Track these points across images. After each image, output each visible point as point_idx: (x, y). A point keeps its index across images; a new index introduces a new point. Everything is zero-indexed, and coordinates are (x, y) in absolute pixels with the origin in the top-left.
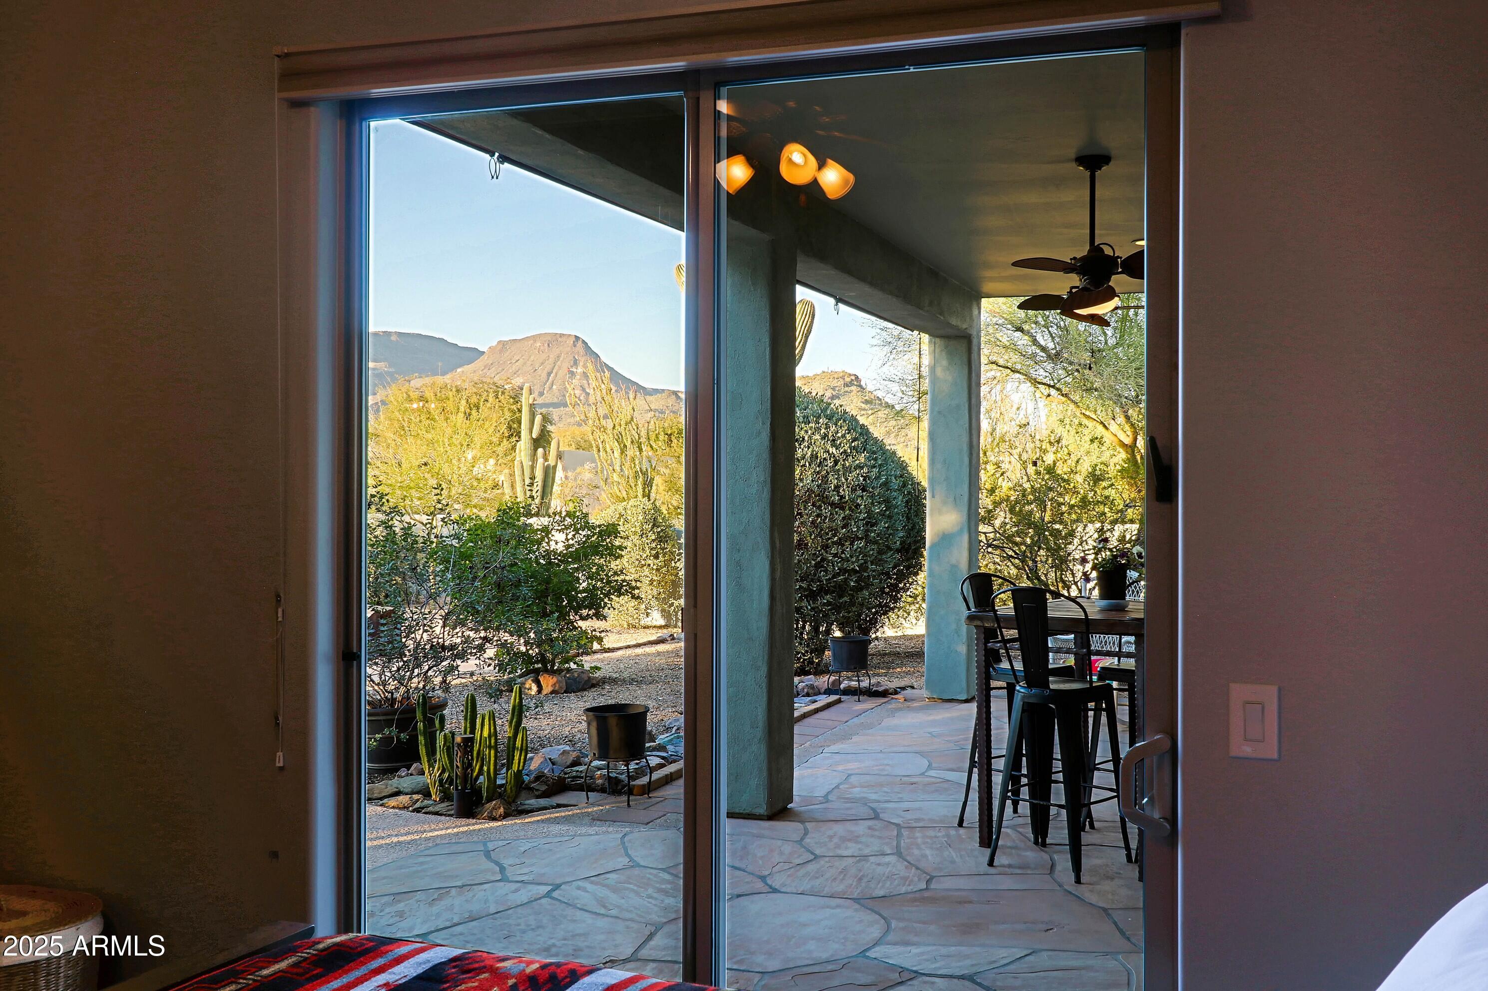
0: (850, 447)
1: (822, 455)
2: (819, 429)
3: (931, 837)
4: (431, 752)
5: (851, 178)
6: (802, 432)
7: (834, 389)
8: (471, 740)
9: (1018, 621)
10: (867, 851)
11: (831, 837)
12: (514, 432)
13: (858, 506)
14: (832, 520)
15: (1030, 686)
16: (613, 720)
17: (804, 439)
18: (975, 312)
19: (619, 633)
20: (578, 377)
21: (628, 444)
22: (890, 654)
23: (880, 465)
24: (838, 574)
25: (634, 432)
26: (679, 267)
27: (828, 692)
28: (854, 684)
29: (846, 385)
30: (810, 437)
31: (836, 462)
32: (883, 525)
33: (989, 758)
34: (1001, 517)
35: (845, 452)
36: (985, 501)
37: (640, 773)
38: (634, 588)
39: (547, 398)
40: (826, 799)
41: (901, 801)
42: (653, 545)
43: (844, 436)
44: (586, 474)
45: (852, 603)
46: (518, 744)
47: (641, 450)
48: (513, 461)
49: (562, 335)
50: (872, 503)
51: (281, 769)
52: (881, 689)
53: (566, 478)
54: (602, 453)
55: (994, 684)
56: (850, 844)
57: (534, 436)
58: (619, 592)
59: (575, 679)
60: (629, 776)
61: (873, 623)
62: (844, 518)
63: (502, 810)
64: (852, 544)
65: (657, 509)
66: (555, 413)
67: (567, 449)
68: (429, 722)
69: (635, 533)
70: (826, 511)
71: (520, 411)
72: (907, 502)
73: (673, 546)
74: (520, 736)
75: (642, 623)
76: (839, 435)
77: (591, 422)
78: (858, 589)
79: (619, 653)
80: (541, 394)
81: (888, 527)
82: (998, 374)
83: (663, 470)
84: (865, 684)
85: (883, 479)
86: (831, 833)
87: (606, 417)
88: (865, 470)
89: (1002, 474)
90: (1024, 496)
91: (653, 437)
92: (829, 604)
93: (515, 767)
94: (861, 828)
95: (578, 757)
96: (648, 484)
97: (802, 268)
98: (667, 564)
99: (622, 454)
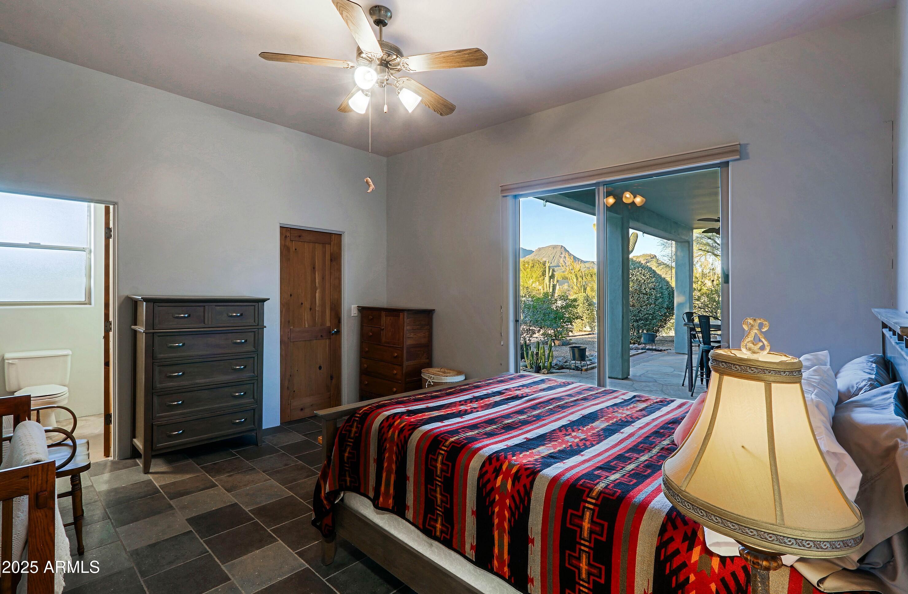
0: (649, 276)
1: (640, 279)
2: (639, 271)
3: (673, 388)
4: (527, 356)
5: (644, 200)
6: (633, 272)
7: (647, 260)
8: (538, 353)
9: (700, 326)
10: (652, 390)
11: (641, 386)
12: (544, 274)
13: (652, 294)
14: (643, 298)
15: (705, 344)
16: (576, 350)
17: (634, 274)
18: (691, 234)
19: (577, 332)
20: (562, 258)
21: (579, 277)
22: (664, 340)
23: (659, 282)
24: (646, 315)
25: (581, 274)
26: (594, 224)
27: (642, 349)
28: (651, 347)
29: (651, 258)
30: (636, 273)
31: (645, 281)
32: (660, 300)
33: (692, 367)
34: (704, 299)
35: (648, 278)
36: (696, 294)
37: (584, 366)
38: (581, 317)
39: (553, 264)
40: (640, 376)
41: (664, 378)
42: (587, 307)
43: (647, 273)
44: (566, 286)
45: (650, 324)
46: (551, 355)
47: (583, 279)
48: (544, 282)
49: (557, 245)
50: (657, 293)
51: (502, 345)
52: (659, 349)
53: (560, 288)
54: (571, 280)
55: (693, 345)
56: (647, 388)
57: (550, 275)
58: (577, 318)
59: (565, 342)
60: (581, 366)
61: (658, 331)
62: (647, 298)
63: (546, 372)
64: (650, 306)
65: (588, 296)
66: (556, 269)
67: (559, 279)
68: (527, 349)
69: (581, 303)
70: (641, 296)
71: (546, 268)
72: (669, 293)
73: (593, 307)
74: (551, 353)
75: (584, 330)
76: (646, 273)
77: (567, 271)
78: (652, 319)
79: (577, 337)
80: (551, 263)
81: (662, 301)
82: (702, 253)
83: (590, 285)
84: (654, 347)
85: (661, 286)
86: (641, 384)
87: (572, 270)
88: (654, 283)
89: (704, 285)
90: (711, 292)
91: (586, 275)
92: (642, 323)
93: (550, 361)
94: (650, 384)
95: (567, 360)
96: (585, 289)
97: (631, 224)
98: (591, 312)
99: (577, 280)
